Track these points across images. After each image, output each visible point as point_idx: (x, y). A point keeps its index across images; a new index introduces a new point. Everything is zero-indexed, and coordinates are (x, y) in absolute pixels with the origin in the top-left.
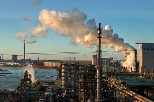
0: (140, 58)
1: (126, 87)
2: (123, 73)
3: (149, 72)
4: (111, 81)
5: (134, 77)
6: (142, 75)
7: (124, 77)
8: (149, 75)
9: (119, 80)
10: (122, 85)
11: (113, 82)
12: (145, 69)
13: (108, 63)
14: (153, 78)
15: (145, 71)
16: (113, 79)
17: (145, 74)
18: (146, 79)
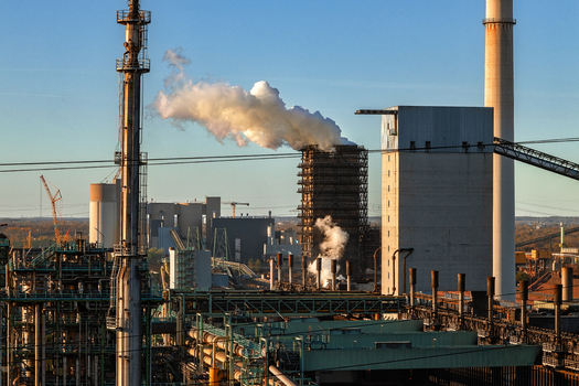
0: (384, 203)
1: (297, 383)
2: (283, 293)
4: (205, 343)
5: (350, 317)
6: (397, 305)
8: (439, 306)
9: (257, 340)
10: (272, 369)
11: (219, 350)
12: (414, 271)
13: (193, 231)
14: (463, 322)
15: (414, 282)
16: (222, 333)
17: (414, 298)
18: (421, 328)
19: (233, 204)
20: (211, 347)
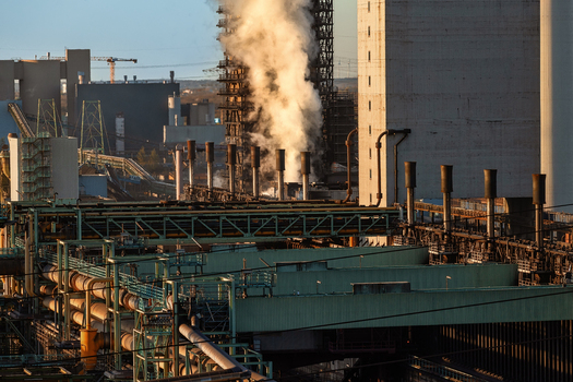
0: (362, 56)
1: (225, 352)
2: (197, 205)
3: (449, 188)
4: (72, 291)
5: (308, 243)
6: (385, 222)
7: (207, 249)
8: (455, 222)
9: (159, 283)
10: (184, 331)
11: (95, 300)
12: (413, 166)
13: (46, 107)
14: (493, 249)
15: (413, 185)
16: (101, 272)
17: (413, 210)
18: (425, 260)
19: (112, 61)
20: (81, 294)
